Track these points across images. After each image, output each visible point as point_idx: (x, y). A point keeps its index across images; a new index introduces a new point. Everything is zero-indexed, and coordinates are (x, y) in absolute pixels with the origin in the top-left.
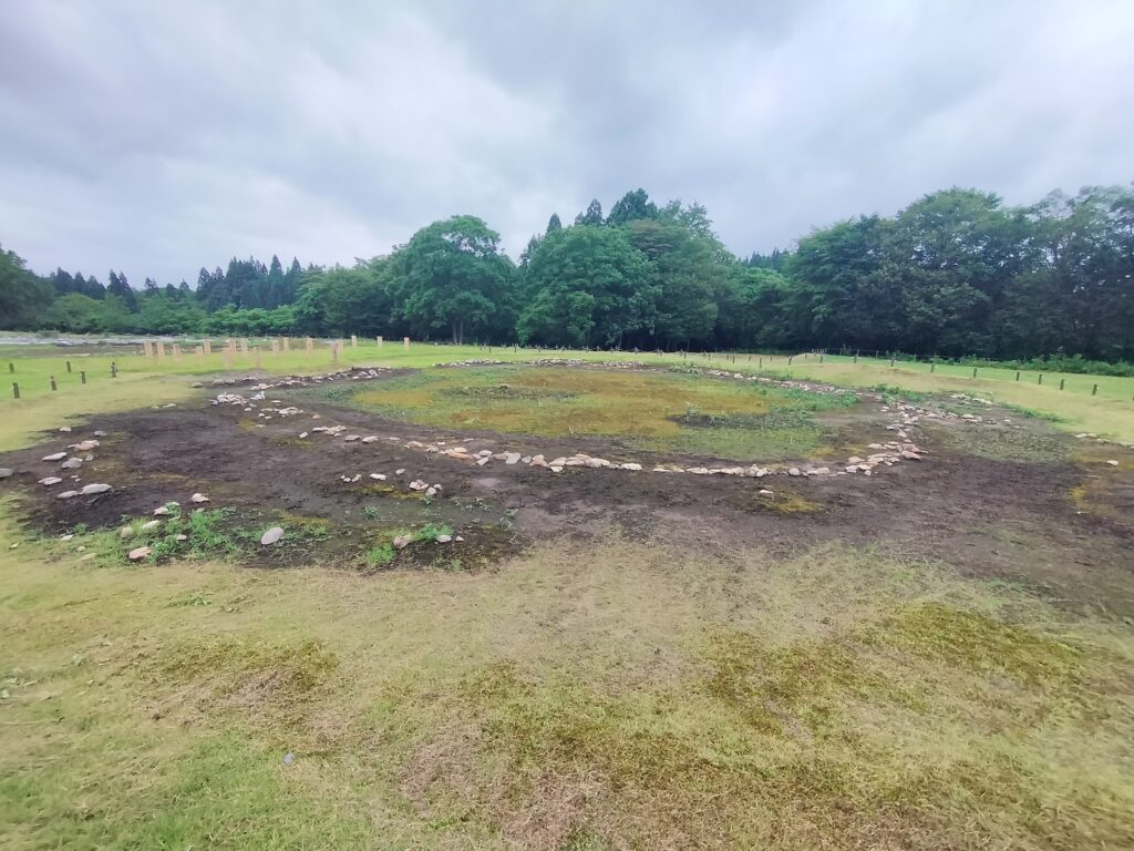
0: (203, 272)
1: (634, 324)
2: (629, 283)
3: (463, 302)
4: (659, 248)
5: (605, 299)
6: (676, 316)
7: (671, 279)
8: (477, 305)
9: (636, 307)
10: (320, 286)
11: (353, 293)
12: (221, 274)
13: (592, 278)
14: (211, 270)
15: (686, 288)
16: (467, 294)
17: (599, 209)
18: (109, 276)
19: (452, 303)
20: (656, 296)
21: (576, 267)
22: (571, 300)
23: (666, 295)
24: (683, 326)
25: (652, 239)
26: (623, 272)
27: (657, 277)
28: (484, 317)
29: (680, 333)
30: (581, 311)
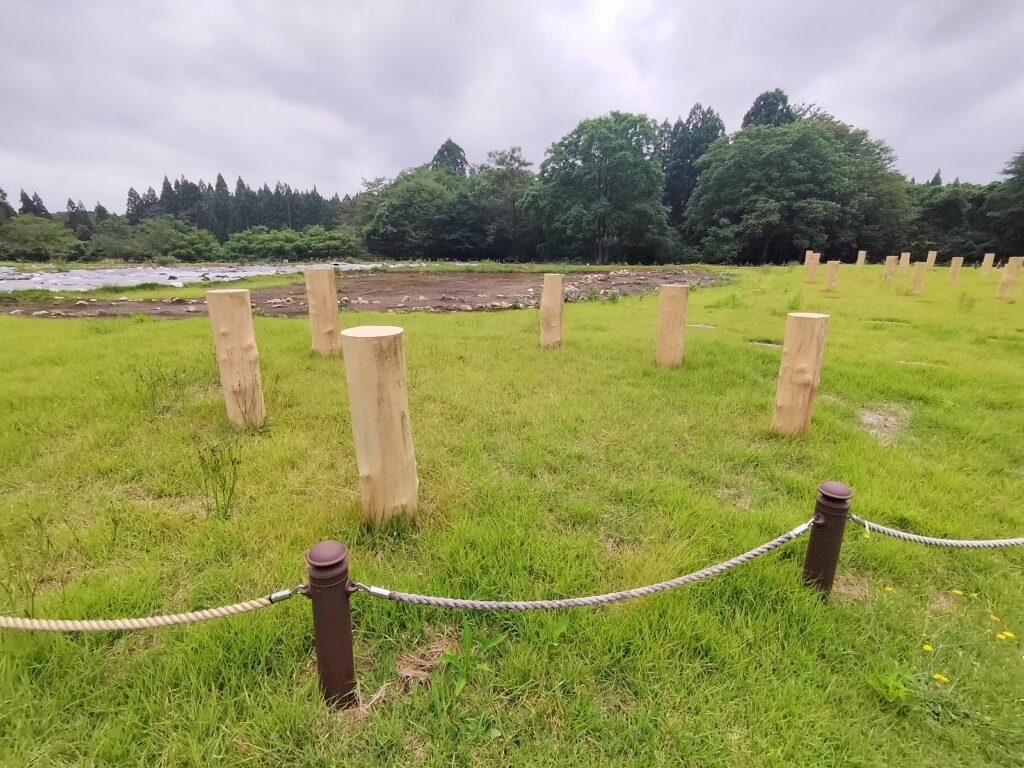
0: (132, 194)
12: (154, 195)
14: (142, 192)
18: (19, 198)
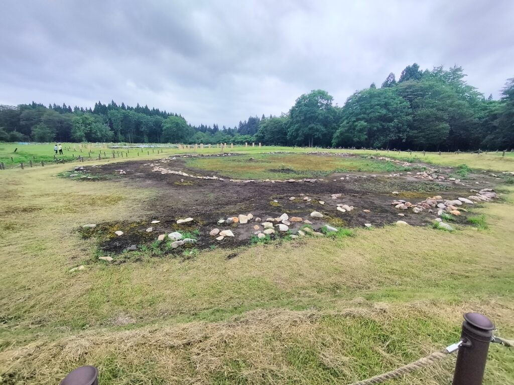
1: (393, 136)
2: (391, 115)
3: (310, 129)
4: (414, 95)
5: (374, 124)
6: (420, 132)
7: (419, 112)
8: (317, 130)
9: (394, 127)
10: (265, 125)
11: (276, 128)
12: (245, 123)
13: (368, 114)
15: (428, 116)
16: (313, 125)
17: (394, 77)
19: (306, 130)
20: (407, 121)
21: (361, 109)
22: (356, 126)
23: (414, 121)
24: (424, 137)
25: (411, 90)
26: (388, 110)
27: (410, 111)
28: (320, 135)
29: (422, 141)
30: (361, 131)
